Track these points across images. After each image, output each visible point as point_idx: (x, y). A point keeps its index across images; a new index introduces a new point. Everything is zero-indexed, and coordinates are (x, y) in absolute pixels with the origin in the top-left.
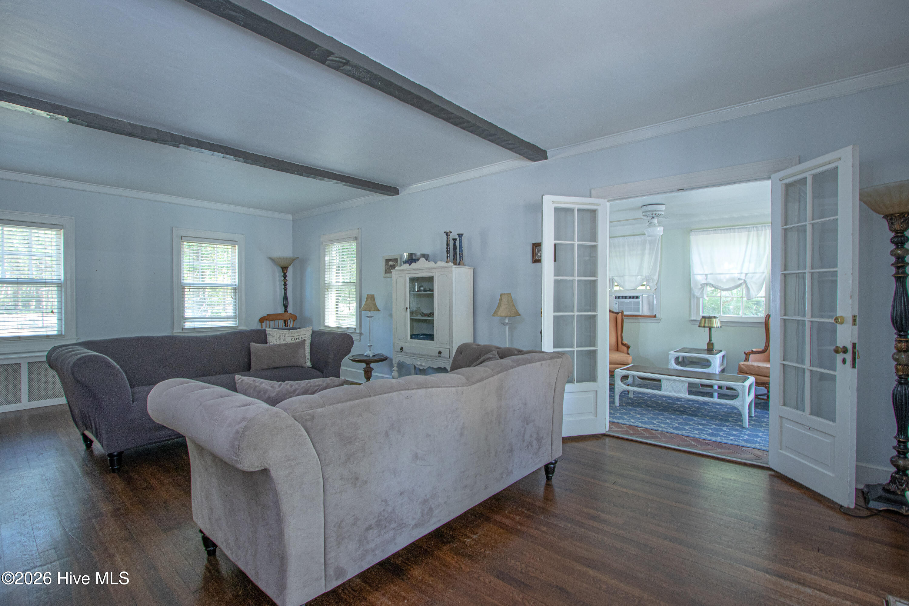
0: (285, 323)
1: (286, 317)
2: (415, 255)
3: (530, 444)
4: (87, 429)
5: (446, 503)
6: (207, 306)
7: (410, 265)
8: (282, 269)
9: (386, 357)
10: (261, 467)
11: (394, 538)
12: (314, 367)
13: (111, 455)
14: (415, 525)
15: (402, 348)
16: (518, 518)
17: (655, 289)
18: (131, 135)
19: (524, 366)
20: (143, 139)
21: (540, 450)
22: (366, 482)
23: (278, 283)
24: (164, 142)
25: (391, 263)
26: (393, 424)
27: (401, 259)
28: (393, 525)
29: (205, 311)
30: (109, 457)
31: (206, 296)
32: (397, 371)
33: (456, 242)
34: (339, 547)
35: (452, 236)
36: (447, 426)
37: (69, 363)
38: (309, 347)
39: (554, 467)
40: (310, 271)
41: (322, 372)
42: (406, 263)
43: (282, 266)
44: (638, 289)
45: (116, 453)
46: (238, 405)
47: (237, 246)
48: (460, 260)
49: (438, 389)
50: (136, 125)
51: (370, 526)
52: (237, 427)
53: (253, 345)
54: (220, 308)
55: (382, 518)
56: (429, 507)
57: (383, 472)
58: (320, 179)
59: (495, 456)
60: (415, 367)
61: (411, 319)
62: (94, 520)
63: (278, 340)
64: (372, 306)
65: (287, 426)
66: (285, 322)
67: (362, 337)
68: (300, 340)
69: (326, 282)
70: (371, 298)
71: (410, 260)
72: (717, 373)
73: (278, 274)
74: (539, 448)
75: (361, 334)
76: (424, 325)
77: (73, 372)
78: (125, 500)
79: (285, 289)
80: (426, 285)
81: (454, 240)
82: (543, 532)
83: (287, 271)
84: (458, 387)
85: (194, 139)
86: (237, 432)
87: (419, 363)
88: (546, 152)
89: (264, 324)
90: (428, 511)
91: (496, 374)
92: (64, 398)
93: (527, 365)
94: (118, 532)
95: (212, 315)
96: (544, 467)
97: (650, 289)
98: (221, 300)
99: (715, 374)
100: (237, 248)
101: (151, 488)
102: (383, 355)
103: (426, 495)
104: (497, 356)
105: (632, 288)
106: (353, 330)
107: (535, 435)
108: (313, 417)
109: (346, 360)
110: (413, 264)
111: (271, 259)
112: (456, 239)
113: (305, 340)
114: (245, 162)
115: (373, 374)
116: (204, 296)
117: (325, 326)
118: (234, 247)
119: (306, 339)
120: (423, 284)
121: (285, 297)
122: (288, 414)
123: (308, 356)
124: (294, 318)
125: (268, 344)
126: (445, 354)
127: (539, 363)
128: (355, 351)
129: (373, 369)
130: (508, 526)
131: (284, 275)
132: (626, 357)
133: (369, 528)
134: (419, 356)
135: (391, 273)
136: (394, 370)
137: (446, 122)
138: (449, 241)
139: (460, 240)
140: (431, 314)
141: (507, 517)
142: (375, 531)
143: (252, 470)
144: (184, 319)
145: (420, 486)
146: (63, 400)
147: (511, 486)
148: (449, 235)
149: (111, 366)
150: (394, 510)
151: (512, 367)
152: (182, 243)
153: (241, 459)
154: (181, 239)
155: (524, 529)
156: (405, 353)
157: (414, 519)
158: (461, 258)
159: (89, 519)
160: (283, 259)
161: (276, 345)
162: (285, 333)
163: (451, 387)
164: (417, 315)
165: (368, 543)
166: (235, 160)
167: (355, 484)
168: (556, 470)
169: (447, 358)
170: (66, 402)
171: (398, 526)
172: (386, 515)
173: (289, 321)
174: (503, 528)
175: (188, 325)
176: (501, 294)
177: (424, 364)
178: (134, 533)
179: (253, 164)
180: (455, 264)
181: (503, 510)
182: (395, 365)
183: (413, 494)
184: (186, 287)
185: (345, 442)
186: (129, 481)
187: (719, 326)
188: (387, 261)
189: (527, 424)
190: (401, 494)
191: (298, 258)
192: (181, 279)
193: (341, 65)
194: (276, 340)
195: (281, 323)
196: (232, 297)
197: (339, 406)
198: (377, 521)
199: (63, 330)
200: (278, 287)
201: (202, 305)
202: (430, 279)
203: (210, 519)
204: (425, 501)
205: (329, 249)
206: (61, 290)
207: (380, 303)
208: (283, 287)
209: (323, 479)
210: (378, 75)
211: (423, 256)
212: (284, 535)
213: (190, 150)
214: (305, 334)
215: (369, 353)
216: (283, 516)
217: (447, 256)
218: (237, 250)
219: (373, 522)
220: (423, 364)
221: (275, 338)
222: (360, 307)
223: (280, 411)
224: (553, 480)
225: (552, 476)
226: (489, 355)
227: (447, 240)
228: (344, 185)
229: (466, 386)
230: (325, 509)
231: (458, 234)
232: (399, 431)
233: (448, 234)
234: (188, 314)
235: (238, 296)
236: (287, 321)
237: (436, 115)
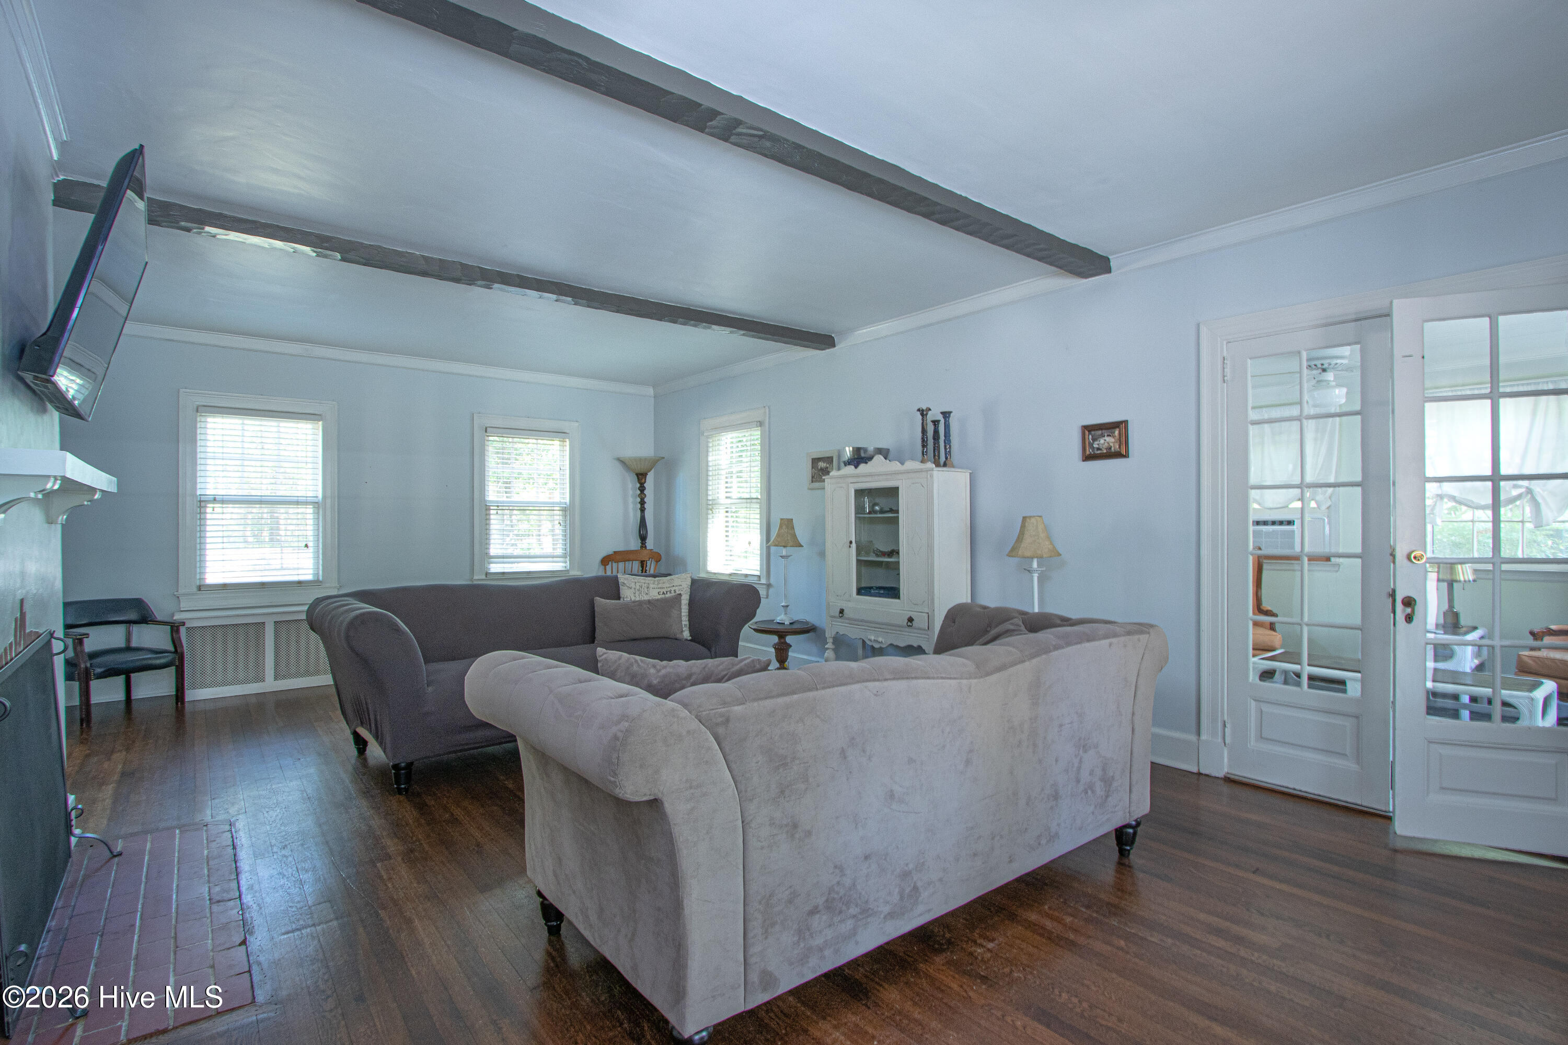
0: (642, 567)
1: (644, 555)
2: (865, 450)
3: (1090, 787)
4: (362, 724)
5: (940, 880)
6: (515, 537)
7: (856, 467)
8: (638, 477)
9: (813, 625)
10: (650, 795)
11: (854, 932)
12: (695, 639)
13: (396, 767)
14: (889, 914)
15: (842, 611)
16: (1068, 919)
17: (1328, 508)
18: (424, 274)
19: (1079, 646)
20: (441, 280)
21: (1110, 799)
22: (809, 833)
23: (631, 500)
24: (471, 281)
25: (822, 465)
26: (853, 738)
27: (839, 457)
28: (853, 910)
29: (513, 545)
30: (394, 770)
31: (514, 521)
32: (833, 649)
33: (938, 427)
34: (766, 938)
35: (930, 416)
36: (944, 746)
37: (342, 623)
38: (687, 607)
39: (1135, 833)
40: (683, 479)
41: (709, 649)
42: (849, 464)
43: (637, 472)
44: (1291, 506)
45: (403, 765)
46: (610, 694)
47: (567, 440)
48: (946, 458)
49: (928, 681)
50: (432, 258)
51: (816, 907)
52: (614, 729)
53: (599, 601)
54: (533, 540)
55: (836, 896)
56: (912, 885)
57: (837, 817)
58: (705, 328)
59: (1027, 804)
60: (864, 642)
61: (858, 561)
62: (379, 865)
63: (637, 593)
64: (789, 538)
65: (688, 732)
66: (643, 564)
67: (771, 590)
68: (673, 594)
69: (710, 498)
70: (788, 524)
71: (855, 459)
72: (1468, 670)
73: (630, 486)
74: (1107, 797)
75: (769, 586)
76: (880, 571)
77: (347, 637)
78: (420, 837)
79: (643, 510)
80: (883, 502)
81: (935, 423)
82: (1122, 949)
83: (645, 480)
84: (961, 678)
85: (513, 274)
86: (616, 738)
87: (873, 638)
88: (1108, 259)
89: (609, 567)
90: (911, 891)
91: (1029, 660)
92: (330, 676)
93: (1083, 645)
94: (415, 885)
95: (522, 552)
96: (1114, 833)
97: (1319, 507)
98: (534, 528)
99: (1465, 673)
100: (568, 443)
101: (455, 821)
102: (807, 623)
103: (907, 865)
104: (1023, 628)
105: (1279, 506)
106: (756, 578)
107: (1098, 772)
108: (728, 720)
109: (746, 630)
110: (862, 467)
111: (622, 461)
112: (938, 421)
113: (680, 595)
114: (589, 306)
115: (790, 654)
116: (511, 521)
117: (708, 572)
118: (563, 441)
119: (681, 592)
120: (877, 500)
121: (643, 523)
122: (690, 712)
123: (685, 621)
124: (657, 558)
125: (622, 599)
126: (920, 621)
127: (1106, 642)
128: (762, 615)
129: (791, 646)
130: (1050, 932)
131: (640, 487)
132: (1269, 635)
133: (814, 911)
134: (871, 625)
135: (824, 481)
136: (827, 649)
137: (927, 220)
138: (927, 424)
139: (945, 423)
140: (895, 553)
141: (1048, 916)
142: (824, 917)
143: (637, 799)
144: (487, 557)
145: (898, 847)
146: (326, 679)
147: (1052, 861)
148: (926, 414)
149: (397, 630)
150: (854, 884)
151: (1057, 648)
152: (487, 438)
153: (622, 780)
154: (486, 431)
155: (1081, 940)
156: (848, 619)
157: (888, 903)
158: (948, 454)
159: (372, 863)
160: (640, 460)
161: (634, 602)
162: (647, 582)
163: (950, 678)
164: (867, 554)
165: (812, 937)
166: (573, 303)
167: (792, 836)
168: (1137, 839)
169: (925, 630)
170: (333, 683)
171: (860, 913)
172: (842, 892)
173: (649, 563)
174: (1042, 935)
175: (495, 568)
176: (1024, 518)
177: (883, 640)
178: (436, 889)
179: (600, 309)
180: (938, 465)
181: (1039, 903)
182: (830, 640)
183: (885, 859)
184: (492, 508)
185: (777, 764)
186: (422, 808)
187: (1471, 579)
188: (815, 461)
189: (1085, 751)
190: (867, 858)
191: (663, 458)
192: (484, 495)
193: (756, 139)
194: (635, 593)
195: (636, 566)
196: (559, 523)
197: (769, 703)
198: (827, 901)
199: (321, 573)
200: (631, 506)
201: (508, 536)
202: (893, 492)
203: (556, 875)
204: (906, 875)
205: (714, 443)
206: (318, 513)
207: (801, 533)
208: (639, 506)
209: (743, 822)
210: (814, 151)
211: (879, 451)
212: (683, 909)
213: (508, 292)
214: (680, 584)
215: (783, 618)
216: (681, 878)
217: (923, 452)
218: (568, 448)
219: (821, 901)
220: (880, 639)
221: (633, 590)
222: (768, 540)
223: (677, 706)
224: (1131, 857)
225: (1131, 849)
226: (1008, 626)
227: (923, 423)
228: (744, 335)
229: (976, 678)
230: (746, 872)
231: (942, 413)
232: (864, 751)
233: (923, 413)
234: (494, 550)
235: (570, 521)
236: (645, 563)
237: (909, 210)
